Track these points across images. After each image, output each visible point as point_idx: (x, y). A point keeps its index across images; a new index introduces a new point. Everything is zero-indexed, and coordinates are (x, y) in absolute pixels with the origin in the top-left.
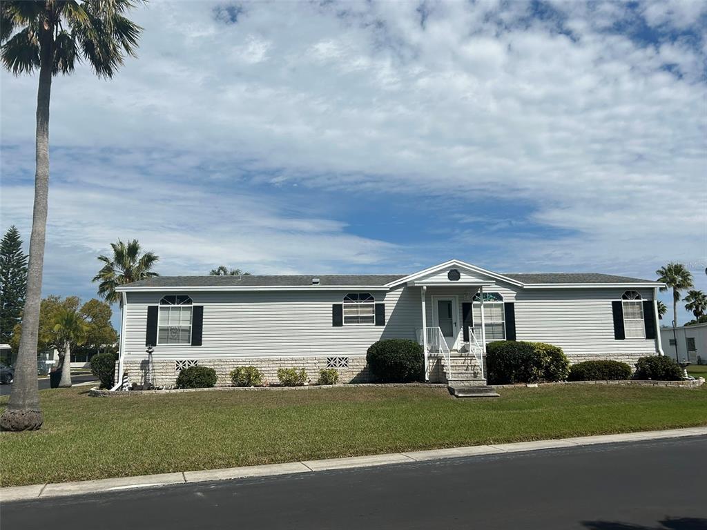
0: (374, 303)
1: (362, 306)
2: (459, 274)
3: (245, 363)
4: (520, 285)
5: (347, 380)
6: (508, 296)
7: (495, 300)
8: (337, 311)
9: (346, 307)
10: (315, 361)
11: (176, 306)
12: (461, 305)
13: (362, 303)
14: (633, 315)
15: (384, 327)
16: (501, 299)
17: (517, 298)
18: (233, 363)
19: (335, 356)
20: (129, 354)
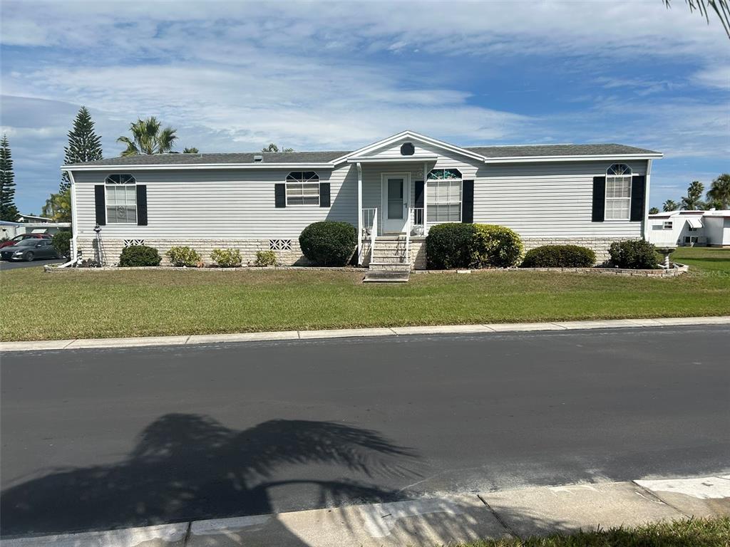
0: (319, 183)
1: (306, 186)
2: (413, 148)
3: (188, 243)
4: (482, 160)
5: (290, 263)
6: (468, 172)
7: (453, 177)
8: (280, 190)
9: (289, 186)
10: (257, 243)
11: (121, 185)
12: (414, 183)
13: (306, 183)
14: (619, 193)
15: (330, 208)
16: (459, 175)
17: (478, 175)
18: (178, 243)
19: (277, 239)
20: (82, 233)
